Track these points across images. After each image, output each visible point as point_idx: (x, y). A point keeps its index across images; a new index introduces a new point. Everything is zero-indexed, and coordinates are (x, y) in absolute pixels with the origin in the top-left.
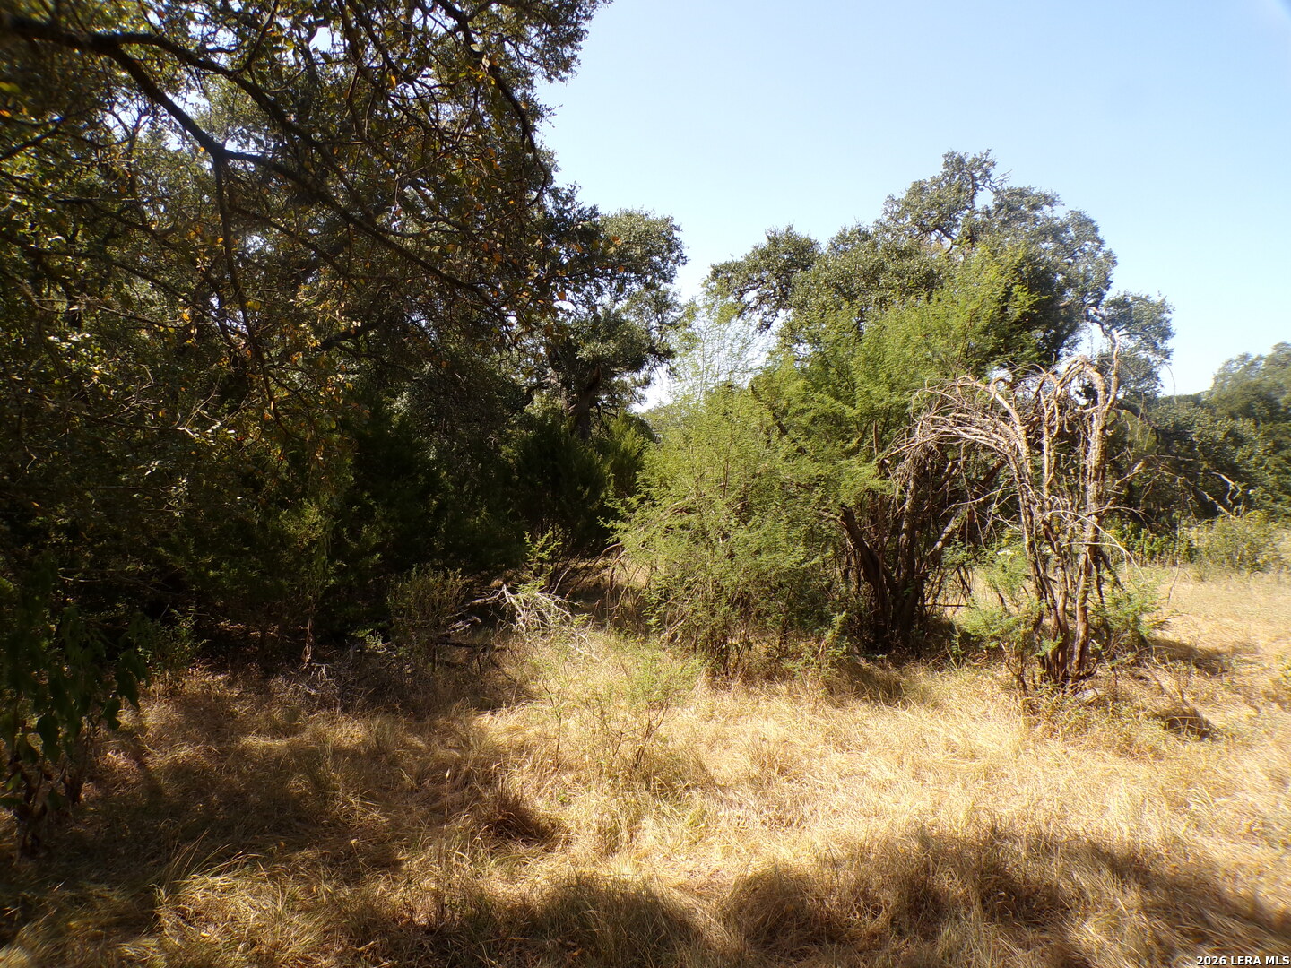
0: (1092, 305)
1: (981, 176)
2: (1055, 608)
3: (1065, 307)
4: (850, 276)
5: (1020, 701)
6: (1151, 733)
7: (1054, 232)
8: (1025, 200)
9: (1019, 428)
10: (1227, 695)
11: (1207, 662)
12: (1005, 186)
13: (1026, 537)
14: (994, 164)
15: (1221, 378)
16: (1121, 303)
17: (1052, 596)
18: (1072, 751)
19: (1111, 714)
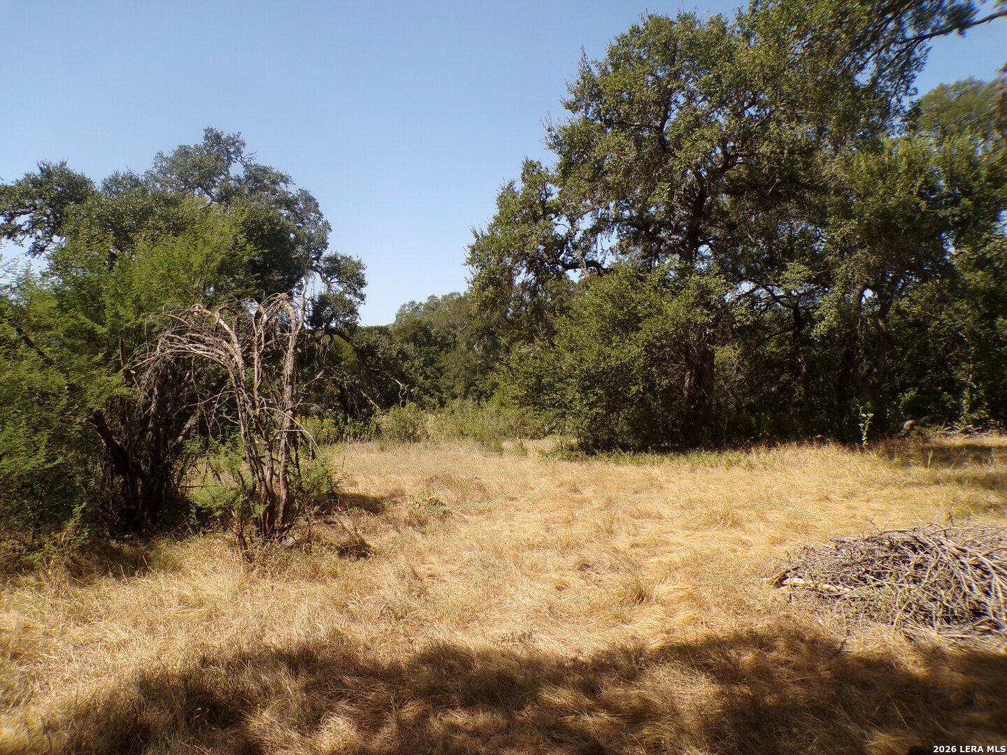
0: (314, 259)
1: (234, 151)
2: (264, 480)
3: (296, 258)
4: (121, 214)
5: (241, 554)
6: (329, 560)
7: (289, 203)
8: (267, 176)
9: (236, 345)
10: (383, 526)
11: (372, 506)
12: (253, 163)
13: (242, 429)
14: (244, 145)
15: (400, 315)
16: (332, 260)
17: (262, 472)
18: (278, 585)
19: (304, 552)
